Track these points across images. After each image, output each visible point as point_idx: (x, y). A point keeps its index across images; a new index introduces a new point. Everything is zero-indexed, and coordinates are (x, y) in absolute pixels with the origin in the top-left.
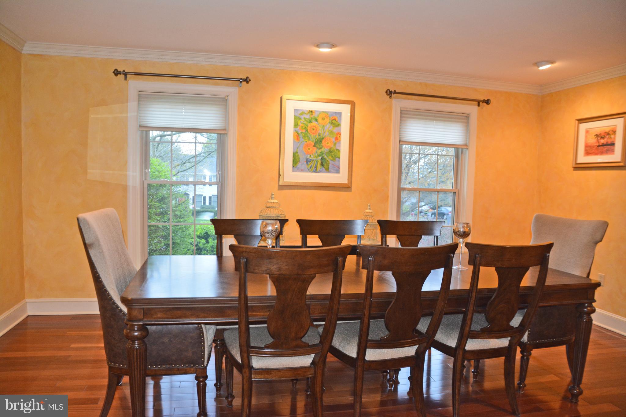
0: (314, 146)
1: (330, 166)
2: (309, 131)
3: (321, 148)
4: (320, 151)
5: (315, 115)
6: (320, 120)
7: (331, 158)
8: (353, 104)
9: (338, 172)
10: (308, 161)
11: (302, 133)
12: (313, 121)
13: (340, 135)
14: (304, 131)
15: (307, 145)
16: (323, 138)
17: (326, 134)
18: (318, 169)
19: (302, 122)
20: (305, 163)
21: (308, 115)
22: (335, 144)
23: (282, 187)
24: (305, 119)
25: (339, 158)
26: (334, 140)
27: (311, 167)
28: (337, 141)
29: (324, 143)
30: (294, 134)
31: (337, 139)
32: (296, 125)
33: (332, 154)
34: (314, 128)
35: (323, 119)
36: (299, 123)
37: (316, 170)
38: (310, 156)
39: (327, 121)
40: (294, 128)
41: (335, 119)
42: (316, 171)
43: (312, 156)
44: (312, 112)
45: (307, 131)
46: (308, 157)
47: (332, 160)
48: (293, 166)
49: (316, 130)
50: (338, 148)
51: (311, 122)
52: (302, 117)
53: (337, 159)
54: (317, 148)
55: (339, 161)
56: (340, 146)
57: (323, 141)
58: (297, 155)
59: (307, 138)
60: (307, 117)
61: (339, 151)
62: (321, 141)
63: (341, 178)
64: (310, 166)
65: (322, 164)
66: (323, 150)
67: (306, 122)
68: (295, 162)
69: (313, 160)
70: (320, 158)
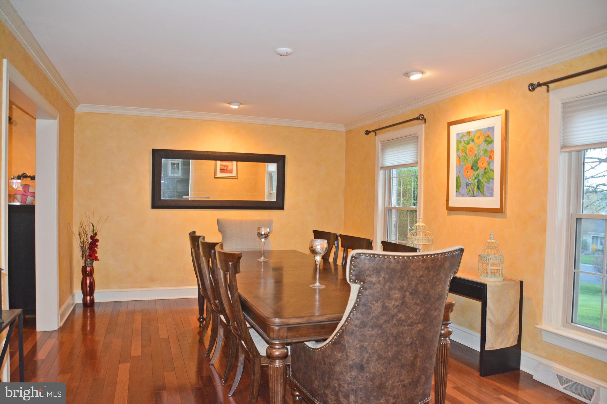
0: (472, 168)
1: (485, 188)
2: (467, 153)
3: (477, 170)
4: (476, 173)
5: (472, 135)
6: (476, 140)
7: (486, 180)
9: (492, 195)
10: (467, 185)
11: (462, 156)
12: (471, 142)
13: (493, 152)
14: (464, 154)
15: (467, 169)
16: (479, 159)
17: (481, 154)
18: (475, 193)
19: (463, 145)
20: (465, 187)
21: (467, 137)
22: (489, 163)
24: (464, 141)
25: (493, 179)
26: (488, 159)
27: (469, 191)
28: (490, 160)
29: (479, 164)
30: (457, 158)
31: (490, 157)
32: (458, 149)
33: (487, 175)
34: (472, 149)
35: (479, 138)
36: (460, 147)
37: (473, 194)
38: (469, 179)
39: (482, 139)
40: (457, 152)
41: (488, 136)
42: (473, 196)
43: (470, 180)
44: (469, 133)
45: (466, 153)
46: (467, 181)
47: (486, 183)
48: (456, 191)
49: (473, 151)
50: (492, 168)
51: (469, 144)
52: (462, 140)
53: (491, 180)
54: (474, 170)
55: (493, 183)
56: (493, 165)
57: (479, 162)
58: (459, 179)
59: (466, 161)
60: (465, 139)
61: (493, 171)
62: (477, 162)
63: (493, 202)
64: (469, 190)
65: (478, 188)
66: (478, 171)
67: (465, 145)
68: (458, 186)
69: (471, 183)
70: (477, 180)
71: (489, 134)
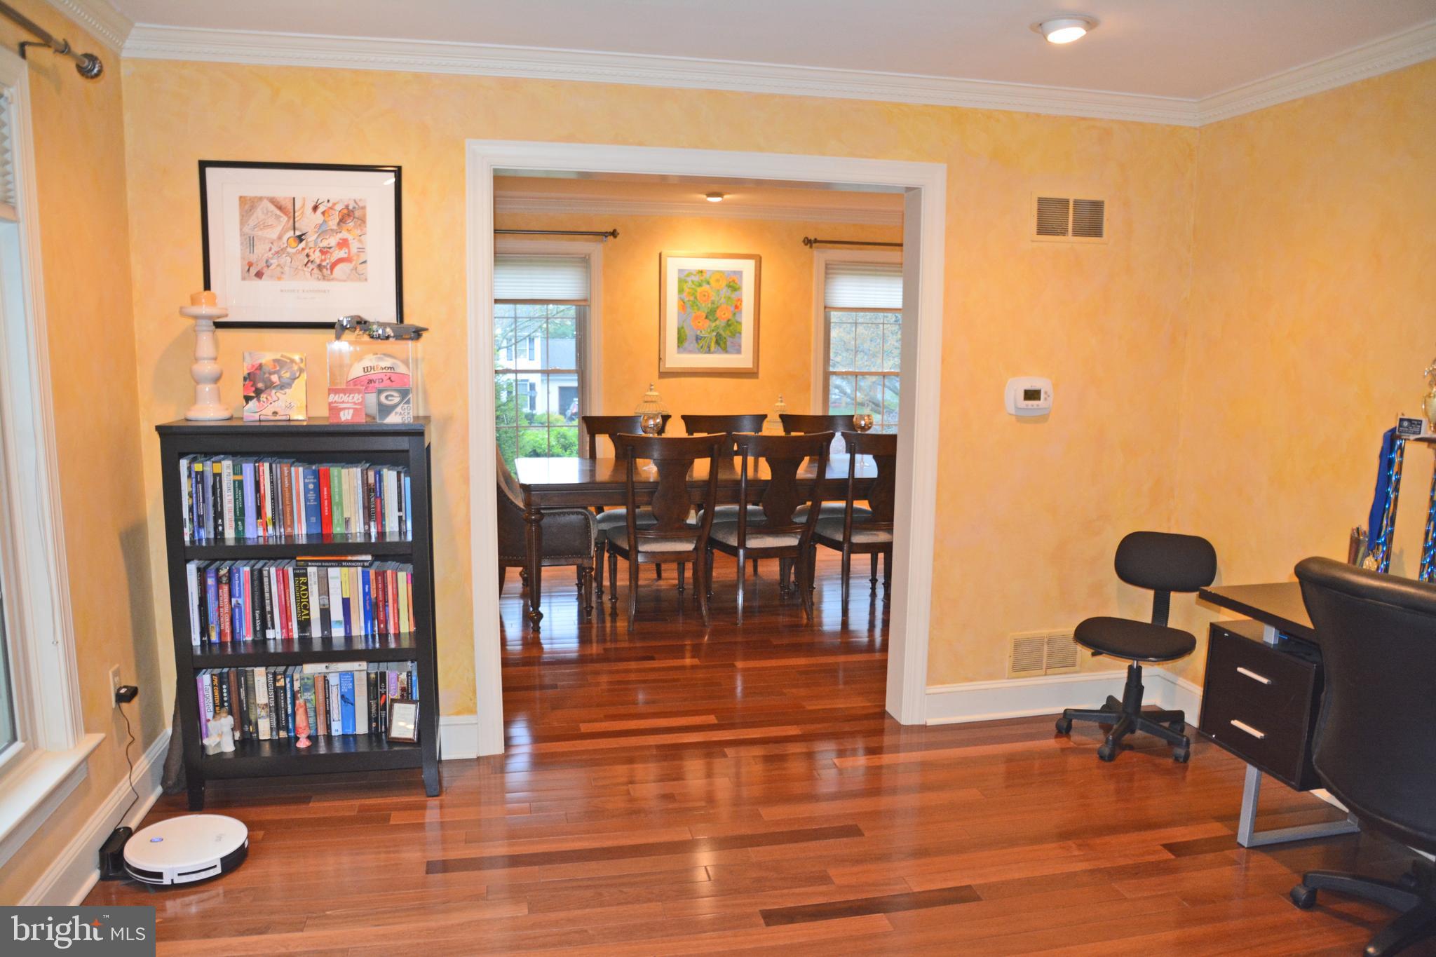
0: (706, 318)
1: (728, 344)
2: (698, 298)
3: (716, 320)
4: (714, 324)
5: (707, 276)
6: (712, 282)
7: (730, 334)
8: (759, 260)
9: (739, 352)
10: (698, 339)
11: (689, 301)
12: (704, 284)
13: (741, 301)
14: (692, 298)
15: (696, 318)
16: (718, 307)
17: (721, 301)
18: (712, 349)
19: (689, 286)
20: (695, 342)
21: (697, 277)
22: (734, 314)
23: (664, 375)
24: (693, 282)
25: (740, 333)
26: (732, 309)
27: (702, 347)
28: (736, 310)
29: (718, 313)
30: (679, 302)
31: (737, 307)
32: (681, 291)
33: (731, 328)
34: (706, 294)
35: (718, 280)
36: (685, 287)
37: (709, 350)
38: (701, 332)
39: (724, 283)
40: (679, 294)
41: (734, 281)
42: (709, 351)
43: (703, 332)
44: (702, 272)
45: (696, 298)
46: (698, 333)
47: (730, 337)
48: (678, 347)
49: (708, 296)
50: (739, 320)
51: (700, 285)
52: (689, 279)
53: (737, 335)
54: (710, 320)
55: (740, 338)
56: (741, 317)
57: (718, 311)
58: (683, 330)
59: (696, 308)
60: (695, 279)
61: (740, 323)
62: (715, 311)
63: (743, 360)
64: (701, 345)
65: (717, 343)
66: (717, 323)
67: (694, 286)
68: (681, 340)
69: (705, 338)
70: (715, 334)
71: (735, 278)
